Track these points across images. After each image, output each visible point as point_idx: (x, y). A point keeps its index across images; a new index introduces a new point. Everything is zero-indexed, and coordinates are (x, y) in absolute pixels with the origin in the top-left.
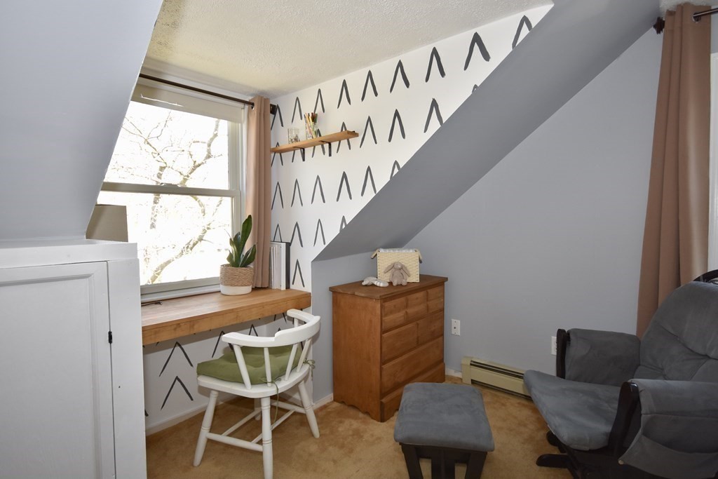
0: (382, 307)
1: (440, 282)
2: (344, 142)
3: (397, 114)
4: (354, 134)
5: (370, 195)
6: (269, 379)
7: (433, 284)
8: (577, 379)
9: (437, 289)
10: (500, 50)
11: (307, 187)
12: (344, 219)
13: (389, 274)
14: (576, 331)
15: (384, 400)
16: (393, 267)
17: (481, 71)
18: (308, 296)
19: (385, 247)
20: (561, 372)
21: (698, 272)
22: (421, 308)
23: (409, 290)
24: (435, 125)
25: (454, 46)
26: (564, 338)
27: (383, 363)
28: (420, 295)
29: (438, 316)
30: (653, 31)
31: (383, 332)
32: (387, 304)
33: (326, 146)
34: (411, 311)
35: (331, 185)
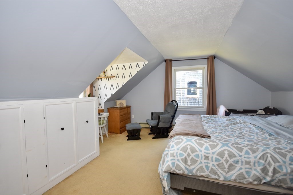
0: (120, 111)
1: (130, 107)
2: (112, 78)
3: (123, 74)
4: (114, 77)
5: (118, 89)
6: (101, 124)
7: (128, 107)
8: (154, 120)
9: (129, 108)
10: (141, 67)
11: (102, 87)
12: (112, 93)
13: (119, 105)
14: (154, 112)
15: (121, 130)
16: (120, 103)
17: (138, 69)
18: (103, 110)
19: (118, 100)
20: (152, 119)
21: (171, 101)
22: (126, 112)
23: (124, 108)
24: (131, 77)
25: (134, 64)
26: (152, 113)
27: (120, 122)
28: (126, 109)
29: (129, 113)
30: (164, 62)
31: (120, 116)
32: (121, 110)
33: (107, 78)
34: (125, 112)
35: (109, 87)
